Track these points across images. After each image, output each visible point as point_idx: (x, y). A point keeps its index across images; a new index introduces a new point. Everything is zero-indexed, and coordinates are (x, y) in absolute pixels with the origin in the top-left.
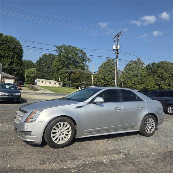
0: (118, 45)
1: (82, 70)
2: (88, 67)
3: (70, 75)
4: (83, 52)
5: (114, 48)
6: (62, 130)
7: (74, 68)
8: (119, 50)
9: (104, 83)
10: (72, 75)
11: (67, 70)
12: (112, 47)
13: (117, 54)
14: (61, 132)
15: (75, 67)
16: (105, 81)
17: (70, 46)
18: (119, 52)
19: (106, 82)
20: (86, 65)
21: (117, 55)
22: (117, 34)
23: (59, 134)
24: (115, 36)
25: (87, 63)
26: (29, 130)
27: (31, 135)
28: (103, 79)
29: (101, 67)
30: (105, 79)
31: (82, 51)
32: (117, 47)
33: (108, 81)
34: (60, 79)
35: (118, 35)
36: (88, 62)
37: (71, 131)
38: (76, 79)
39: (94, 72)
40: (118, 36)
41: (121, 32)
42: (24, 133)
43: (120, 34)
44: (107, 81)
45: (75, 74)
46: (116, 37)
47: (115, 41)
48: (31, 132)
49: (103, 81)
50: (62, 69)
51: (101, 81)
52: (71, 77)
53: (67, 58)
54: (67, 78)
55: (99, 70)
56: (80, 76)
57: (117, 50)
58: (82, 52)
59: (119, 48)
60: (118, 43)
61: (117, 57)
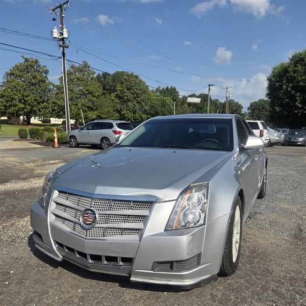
0: (65, 30)
5: (56, 34)
8: (67, 42)
9: (23, 108)
12: (52, 32)
13: (63, 48)
16: (24, 103)
18: (66, 45)
19: (28, 107)
21: (63, 50)
22: (58, 4)
24: (54, 9)
28: (20, 101)
29: (12, 74)
30: (25, 101)
32: (62, 34)
33: (32, 104)
35: (60, 7)
40: (62, 10)
41: (68, 2)
43: (65, 6)
44: (29, 105)
46: (56, 11)
47: (54, 20)
49: (22, 106)
51: (15, 106)
55: (5, 80)
57: (63, 39)
59: (65, 35)
60: (63, 25)
61: (64, 54)
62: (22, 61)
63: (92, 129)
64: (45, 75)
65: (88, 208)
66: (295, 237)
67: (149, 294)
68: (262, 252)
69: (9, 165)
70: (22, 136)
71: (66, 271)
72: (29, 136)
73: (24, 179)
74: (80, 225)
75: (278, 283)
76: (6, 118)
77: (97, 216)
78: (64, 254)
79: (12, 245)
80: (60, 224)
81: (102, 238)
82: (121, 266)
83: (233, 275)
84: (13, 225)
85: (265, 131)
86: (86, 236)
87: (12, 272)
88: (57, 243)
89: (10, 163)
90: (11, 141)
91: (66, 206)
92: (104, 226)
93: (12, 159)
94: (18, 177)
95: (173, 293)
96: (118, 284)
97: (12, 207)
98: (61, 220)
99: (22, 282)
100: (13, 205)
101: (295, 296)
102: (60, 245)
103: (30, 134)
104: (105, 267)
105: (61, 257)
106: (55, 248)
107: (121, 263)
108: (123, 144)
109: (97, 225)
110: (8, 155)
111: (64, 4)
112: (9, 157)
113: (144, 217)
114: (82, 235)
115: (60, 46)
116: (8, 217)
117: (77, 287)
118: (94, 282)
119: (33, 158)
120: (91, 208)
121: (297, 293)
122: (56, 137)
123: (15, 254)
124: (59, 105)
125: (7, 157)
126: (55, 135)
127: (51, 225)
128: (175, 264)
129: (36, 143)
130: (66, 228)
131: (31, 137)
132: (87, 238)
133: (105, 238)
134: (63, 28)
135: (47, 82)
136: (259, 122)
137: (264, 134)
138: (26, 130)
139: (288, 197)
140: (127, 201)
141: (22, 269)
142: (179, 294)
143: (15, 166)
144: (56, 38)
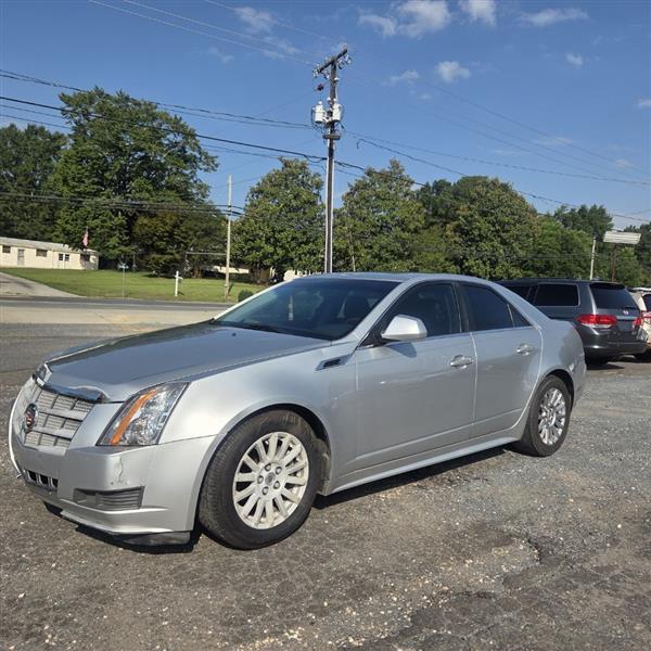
0: (336, 106)
1: (183, 203)
2: (203, 188)
3: (131, 220)
4: (182, 126)
5: (320, 116)
6: (273, 470)
7: (148, 191)
8: (338, 127)
9: (272, 254)
10: (143, 220)
11: (117, 199)
12: (313, 112)
13: (331, 140)
14: (270, 478)
15: (150, 187)
16: (275, 246)
17: (127, 99)
18: (337, 133)
19: (280, 251)
20: (195, 182)
21: (331, 144)
22: (328, 59)
23: (263, 484)
24: (322, 69)
25: (200, 174)
26: (130, 484)
27: (139, 506)
28: (268, 240)
29: (261, 192)
30: (277, 240)
31: (177, 121)
32: (330, 114)
33: (287, 246)
34: (89, 238)
35: (333, 63)
36: (206, 170)
37: (307, 470)
38: (161, 239)
39: (233, 209)
40: (335, 68)
41: (345, 52)
42: (102, 498)
43: (340, 61)
44: (282, 247)
45: (155, 215)
46: (325, 71)
47: (320, 88)
48: (140, 490)
49: (270, 249)
50: (96, 194)
51: (259, 249)
52: (137, 230)
53: (118, 150)
54: (117, 232)
55: (248, 203)
56: (176, 226)
57: (332, 124)
58: (178, 127)
59: (337, 116)
60: (333, 97)
61: (331, 152)
62: (279, 166)
64: (315, 191)
67: (100, 545)
75: (311, 575)
76: (247, 271)
82: (50, 491)
83: (255, 552)
92: (40, 429)
101: (307, 596)
107: (52, 487)
109: (34, 428)
111: (339, 56)
115: (325, 137)
121: (317, 595)
132: (24, 444)
133: (37, 447)
134: (334, 103)
135: (319, 203)
140: (72, 397)
144: (319, 122)
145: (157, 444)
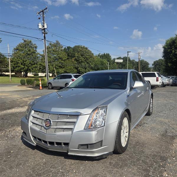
0: (45, 24)
5: (40, 27)
8: (46, 30)
9: (23, 68)
12: (38, 25)
13: (45, 34)
16: (24, 65)
18: (46, 32)
21: (45, 35)
24: (39, 13)
28: (22, 64)
29: (17, 49)
30: (25, 64)
32: (44, 26)
33: (28, 65)
35: (43, 11)
39: (10, 55)
40: (43, 13)
41: (46, 8)
44: (27, 66)
47: (39, 19)
49: (23, 67)
51: (19, 67)
55: (14, 53)
57: (44, 29)
59: (46, 27)
60: (44, 21)
61: (45, 37)
62: (23, 41)
63: (60, 79)
64: (35, 49)
65: (48, 118)
66: (163, 135)
67: (78, 162)
68: (142, 143)
69: (14, 100)
70: (23, 84)
71: (39, 151)
72: (26, 83)
73: (22, 107)
74: (44, 127)
75: (146, 157)
76: (14, 74)
77: (52, 122)
78: (37, 142)
79: (13, 139)
80: (35, 127)
81: (54, 133)
82: (63, 147)
83: (123, 154)
84: (14, 129)
85: (160, 78)
86: (47, 132)
87: (12, 151)
88: (33, 136)
89: (15, 98)
90: (16, 86)
91: (38, 118)
92: (55, 127)
93: (16, 96)
94: (19, 106)
95: (90, 161)
96: (63, 157)
97: (14, 121)
98: (35, 125)
99: (17, 156)
100: (15, 120)
101: (153, 163)
102: (35, 137)
103: (27, 83)
104: (56, 148)
105: (35, 143)
106: (32, 139)
107: (63, 146)
108: (70, 87)
109: (52, 127)
110: (15, 94)
111: (45, 10)
112: (15, 95)
113: (74, 122)
114: (44, 132)
115: (43, 33)
116: (12, 126)
117: (43, 158)
118: (52, 156)
119: (28, 95)
120: (49, 119)
121: (155, 162)
122: (41, 84)
123: (14, 144)
124: (43, 66)
125: (14, 95)
126: (40, 82)
127: (30, 128)
128: (89, 146)
129: (30, 87)
130: (37, 129)
131: (27, 84)
132: (47, 133)
133: (55, 133)
134: (44, 23)
135: (36, 53)
136: (156, 73)
137: (159, 80)
138: (24, 80)
139: (165, 115)
140: (66, 115)
141: (17, 150)
142: (94, 162)
143: (18, 99)
144: (40, 29)
145: (104, 126)
